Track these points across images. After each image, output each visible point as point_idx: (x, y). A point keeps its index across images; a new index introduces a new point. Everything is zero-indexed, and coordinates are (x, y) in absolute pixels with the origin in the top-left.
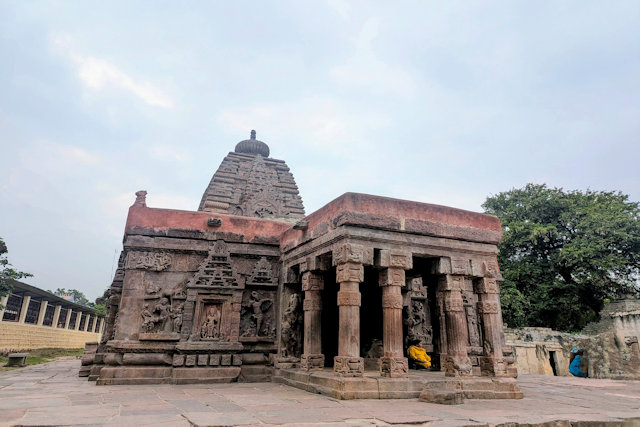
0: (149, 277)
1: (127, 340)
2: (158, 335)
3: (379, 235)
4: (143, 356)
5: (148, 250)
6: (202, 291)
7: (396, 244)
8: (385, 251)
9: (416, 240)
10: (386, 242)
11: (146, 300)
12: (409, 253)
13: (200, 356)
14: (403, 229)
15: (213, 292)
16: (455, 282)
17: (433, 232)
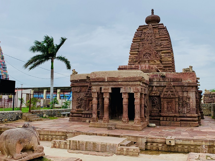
0: (77, 94)
1: (74, 110)
2: (79, 109)
3: (100, 84)
4: (77, 114)
5: (76, 86)
6: (87, 97)
7: (106, 85)
8: (103, 88)
9: (111, 83)
10: (103, 85)
11: (77, 100)
12: (110, 88)
13: (88, 115)
14: (106, 81)
15: (90, 97)
16: (124, 95)
17: (116, 80)
